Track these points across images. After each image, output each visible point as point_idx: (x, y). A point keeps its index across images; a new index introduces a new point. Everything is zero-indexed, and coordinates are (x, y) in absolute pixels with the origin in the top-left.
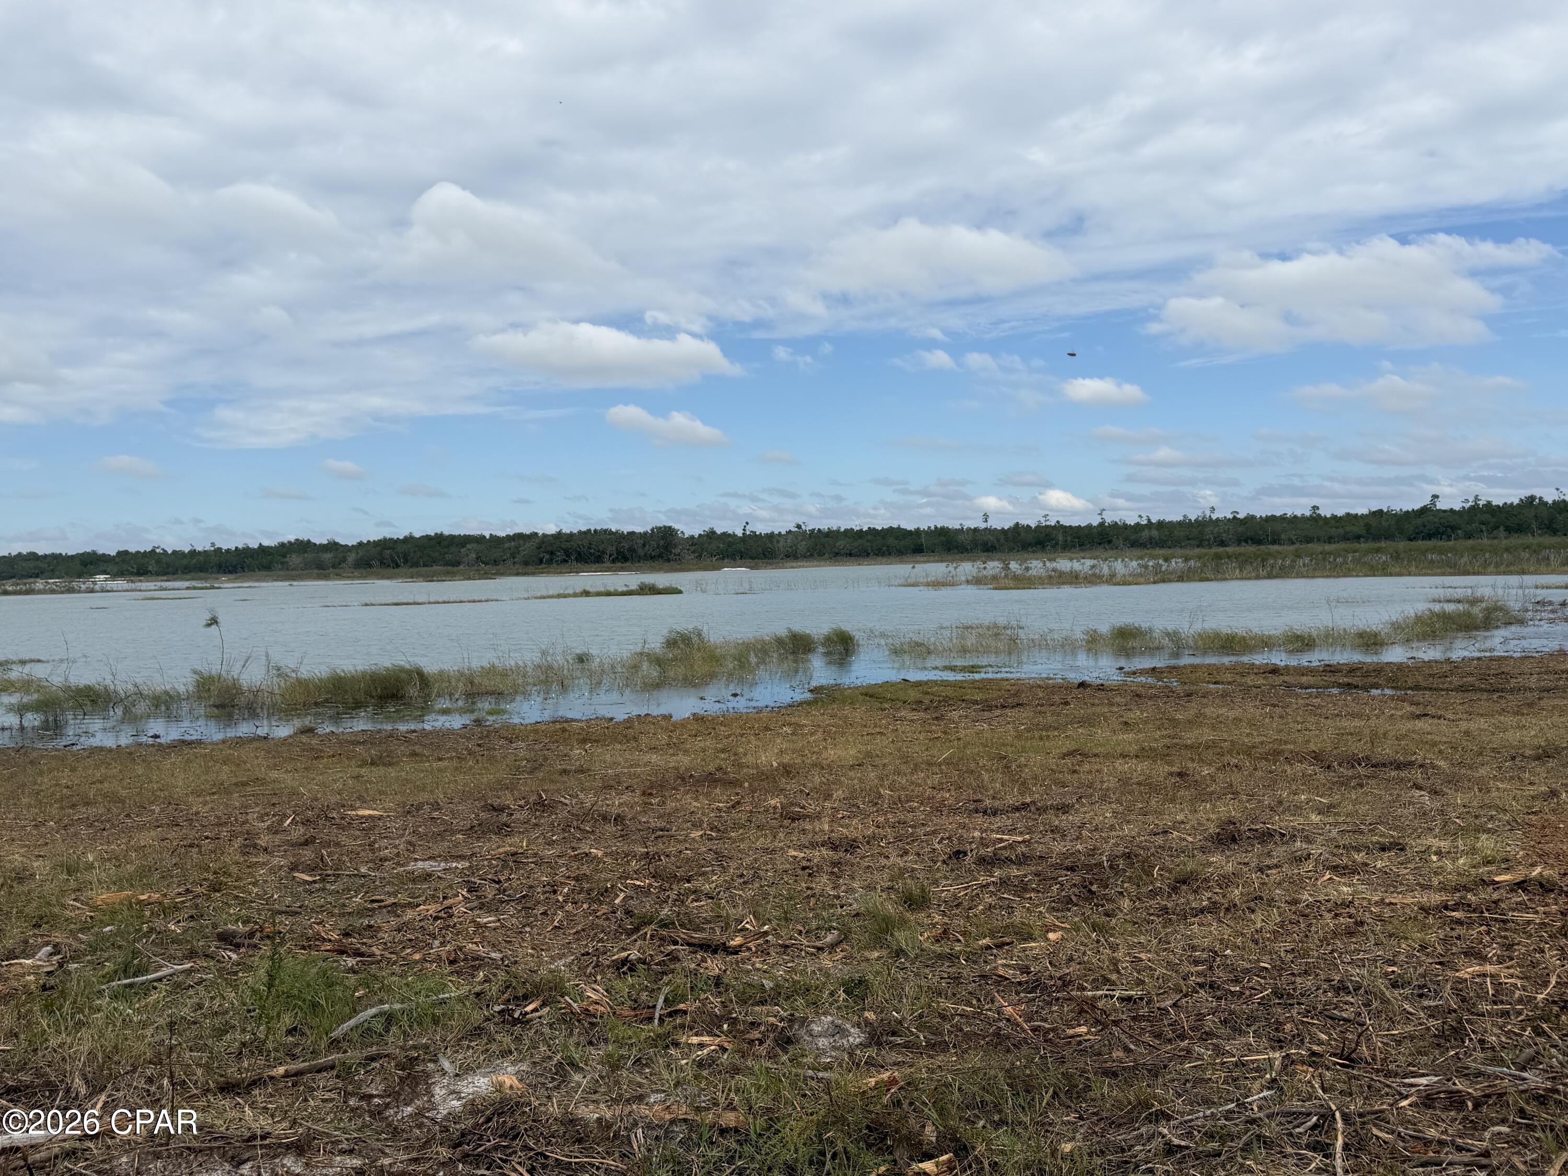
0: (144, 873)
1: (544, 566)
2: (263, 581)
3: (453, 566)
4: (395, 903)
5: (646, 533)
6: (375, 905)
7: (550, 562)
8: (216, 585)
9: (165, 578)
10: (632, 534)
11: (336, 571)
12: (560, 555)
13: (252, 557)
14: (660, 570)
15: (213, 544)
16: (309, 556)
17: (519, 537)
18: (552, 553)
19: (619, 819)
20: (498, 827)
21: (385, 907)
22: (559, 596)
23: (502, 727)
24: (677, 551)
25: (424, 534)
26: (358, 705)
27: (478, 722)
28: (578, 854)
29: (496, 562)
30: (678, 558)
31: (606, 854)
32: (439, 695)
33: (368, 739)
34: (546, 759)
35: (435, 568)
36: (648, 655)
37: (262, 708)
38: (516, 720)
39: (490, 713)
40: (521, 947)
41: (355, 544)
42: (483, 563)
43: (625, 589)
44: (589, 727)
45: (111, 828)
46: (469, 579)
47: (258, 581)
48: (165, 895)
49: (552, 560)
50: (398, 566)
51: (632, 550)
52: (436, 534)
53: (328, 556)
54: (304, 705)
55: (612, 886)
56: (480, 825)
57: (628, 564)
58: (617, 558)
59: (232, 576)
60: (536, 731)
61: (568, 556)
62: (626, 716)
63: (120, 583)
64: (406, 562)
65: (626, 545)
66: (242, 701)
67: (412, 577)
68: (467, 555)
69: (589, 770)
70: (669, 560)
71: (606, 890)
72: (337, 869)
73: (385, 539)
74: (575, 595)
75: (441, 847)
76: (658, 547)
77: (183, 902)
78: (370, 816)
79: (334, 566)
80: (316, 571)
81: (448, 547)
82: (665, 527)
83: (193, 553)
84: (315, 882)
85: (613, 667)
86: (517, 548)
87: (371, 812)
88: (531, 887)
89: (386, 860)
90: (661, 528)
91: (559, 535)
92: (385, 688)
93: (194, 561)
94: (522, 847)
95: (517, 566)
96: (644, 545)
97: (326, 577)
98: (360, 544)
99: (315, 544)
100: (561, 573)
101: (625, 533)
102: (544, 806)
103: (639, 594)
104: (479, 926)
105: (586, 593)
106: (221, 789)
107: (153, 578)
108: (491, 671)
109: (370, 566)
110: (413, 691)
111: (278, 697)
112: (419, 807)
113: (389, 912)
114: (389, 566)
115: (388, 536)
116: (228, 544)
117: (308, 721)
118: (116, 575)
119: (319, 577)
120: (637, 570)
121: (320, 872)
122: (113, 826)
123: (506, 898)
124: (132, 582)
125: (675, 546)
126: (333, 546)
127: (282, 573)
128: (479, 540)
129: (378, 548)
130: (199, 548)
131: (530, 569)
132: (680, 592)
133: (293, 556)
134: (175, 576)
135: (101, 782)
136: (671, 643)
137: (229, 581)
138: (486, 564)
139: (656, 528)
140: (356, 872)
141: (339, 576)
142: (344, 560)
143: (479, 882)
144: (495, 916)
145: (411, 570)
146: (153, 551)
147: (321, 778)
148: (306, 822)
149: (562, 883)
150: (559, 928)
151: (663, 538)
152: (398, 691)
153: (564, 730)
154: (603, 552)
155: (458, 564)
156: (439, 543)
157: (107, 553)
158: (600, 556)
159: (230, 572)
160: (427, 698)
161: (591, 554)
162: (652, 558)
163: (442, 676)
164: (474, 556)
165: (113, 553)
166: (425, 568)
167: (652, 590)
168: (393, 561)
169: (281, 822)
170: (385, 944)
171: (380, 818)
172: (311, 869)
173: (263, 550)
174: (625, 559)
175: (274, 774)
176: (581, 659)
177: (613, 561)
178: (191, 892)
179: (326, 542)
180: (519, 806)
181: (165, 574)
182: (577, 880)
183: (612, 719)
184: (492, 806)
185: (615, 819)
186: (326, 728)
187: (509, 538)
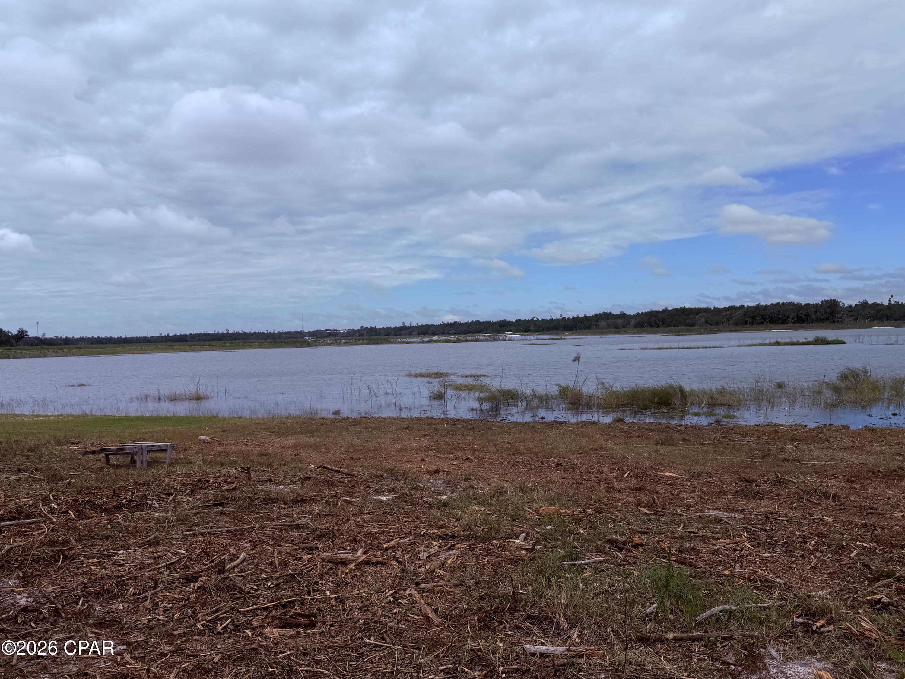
0: (559, 497)
1: (748, 326)
2: (586, 335)
3: (691, 326)
4: (704, 535)
5: (817, 305)
6: (692, 535)
7: (752, 323)
8: (563, 337)
9: (538, 333)
10: (807, 305)
11: (624, 329)
12: (759, 319)
13: (581, 322)
14: (827, 328)
15: (561, 315)
16: (610, 321)
17: (732, 308)
18: (753, 318)
19: (835, 497)
20: (754, 493)
21: (698, 537)
22: (760, 345)
23: (734, 427)
24: (840, 316)
25: (674, 308)
26: (645, 407)
27: (718, 422)
28: (815, 519)
29: (717, 324)
30: (840, 320)
31: (835, 521)
32: (692, 404)
33: (656, 428)
34: (769, 450)
35: (680, 327)
36: (828, 384)
37: (594, 405)
38: (743, 423)
39: (725, 417)
40: (793, 577)
41: (635, 314)
42: (709, 324)
43: (804, 341)
44: (792, 431)
45: (535, 469)
46: (701, 334)
47: (584, 335)
48: (573, 512)
49: (753, 322)
50: (658, 326)
51: (807, 315)
52: (681, 308)
53: (620, 321)
54: (616, 406)
55: (847, 544)
56: (742, 491)
57: (805, 324)
58: (797, 321)
59: (570, 332)
60: (758, 431)
61: (764, 320)
62: (816, 425)
63: (517, 336)
64: (663, 324)
65: (803, 312)
66: (584, 401)
67: (667, 333)
68: (700, 320)
69: (802, 460)
70: (834, 322)
71: (843, 546)
72: (664, 509)
73: (651, 311)
74: (770, 344)
75: (721, 503)
76: (825, 313)
77: (583, 517)
78: (671, 477)
79: (623, 327)
80: (614, 330)
81: (688, 315)
82: (831, 300)
83: (552, 320)
84: (651, 514)
85: (802, 391)
86: (731, 315)
87: (671, 474)
88: (788, 537)
89: (690, 506)
90: (828, 301)
91: (758, 307)
92: (660, 398)
93: (552, 325)
94: (775, 509)
95: (731, 326)
96: (816, 312)
97: (619, 333)
98: (638, 314)
99: (613, 315)
100: (759, 330)
101: (803, 304)
102: (780, 482)
103: (814, 344)
104: (762, 558)
105: (778, 343)
106: (583, 452)
107: (533, 333)
108: (722, 392)
109: (643, 327)
110: (677, 401)
111: (602, 400)
112: (699, 475)
113: (700, 540)
114: (654, 326)
115: (653, 309)
116: (569, 315)
117: (619, 415)
118: (516, 332)
119: (615, 333)
120: (811, 328)
121: (654, 509)
122: (536, 468)
123: (774, 542)
124: (523, 335)
125: (838, 313)
126: (623, 316)
127: (596, 330)
128: (707, 310)
129: (648, 316)
130: (554, 318)
131: (739, 327)
132: (844, 343)
133: (602, 321)
134: (543, 333)
135: (524, 442)
136: (844, 377)
137: (569, 335)
138: (711, 325)
139: (825, 300)
140: (675, 512)
141: (626, 332)
142: (629, 323)
143: (753, 529)
144: (770, 553)
145: (666, 329)
146: (532, 319)
147: (635, 449)
148: (636, 476)
149: (809, 537)
150: (815, 568)
151: (829, 307)
152: (668, 400)
153: (776, 432)
154: (788, 317)
155: (694, 325)
156: (683, 313)
157: (511, 320)
158: (785, 320)
159: (570, 330)
160: (685, 405)
161: (779, 318)
162: (822, 320)
163: (692, 392)
164: (704, 320)
165: (514, 321)
166: (675, 328)
167: (824, 342)
168: (656, 323)
169: (622, 475)
170: (705, 561)
171: (677, 478)
172: (649, 507)
173: (586, 318)
174: (803, 321)
175: (609, 445)
176: (780, 386)
177: (795, 323)
178: (587, 512)
179: (619, 313)
180: (764, 481)
181: (538, 331)
182: (818, 537)
183: (806, 426)
184: (745, 478)
185: (833, 497)
186: (629, 420)
187: (726, 309)
